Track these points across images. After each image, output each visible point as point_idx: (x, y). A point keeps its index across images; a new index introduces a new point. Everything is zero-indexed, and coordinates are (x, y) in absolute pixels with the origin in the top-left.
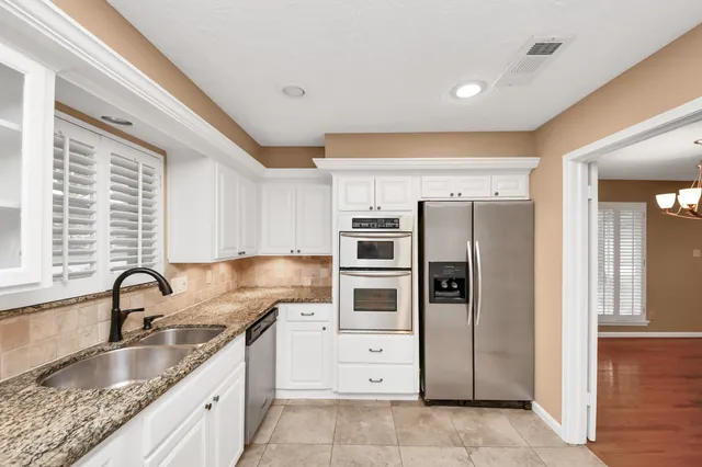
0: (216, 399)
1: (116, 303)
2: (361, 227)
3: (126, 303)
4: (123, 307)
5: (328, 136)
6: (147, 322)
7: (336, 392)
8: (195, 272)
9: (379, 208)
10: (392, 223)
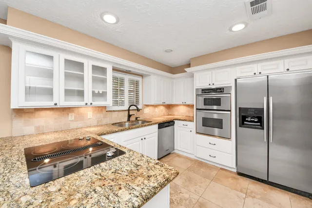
0: (145, 138)
1: (129, 112)
2: (205, 93)
3: (131, 113)
4: (130, 114)
5: (191, 59)
6: (136, 118)
7: (196, 156)
8: (151, 108)
9: (213, 84)
10: (220, 90)
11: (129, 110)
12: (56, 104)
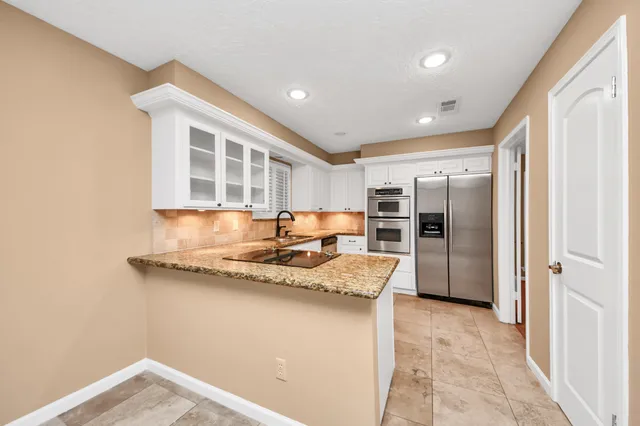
1: (278, 224)
2: (380, 194)
4: (281, 225)
5: (363, 145)
6: (287, 232)
9: (390, 183)
10: (398, 191)
11: (278, 220)
12: (219, 205)
